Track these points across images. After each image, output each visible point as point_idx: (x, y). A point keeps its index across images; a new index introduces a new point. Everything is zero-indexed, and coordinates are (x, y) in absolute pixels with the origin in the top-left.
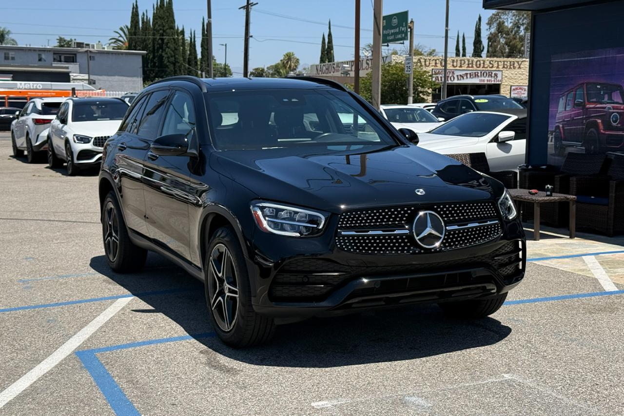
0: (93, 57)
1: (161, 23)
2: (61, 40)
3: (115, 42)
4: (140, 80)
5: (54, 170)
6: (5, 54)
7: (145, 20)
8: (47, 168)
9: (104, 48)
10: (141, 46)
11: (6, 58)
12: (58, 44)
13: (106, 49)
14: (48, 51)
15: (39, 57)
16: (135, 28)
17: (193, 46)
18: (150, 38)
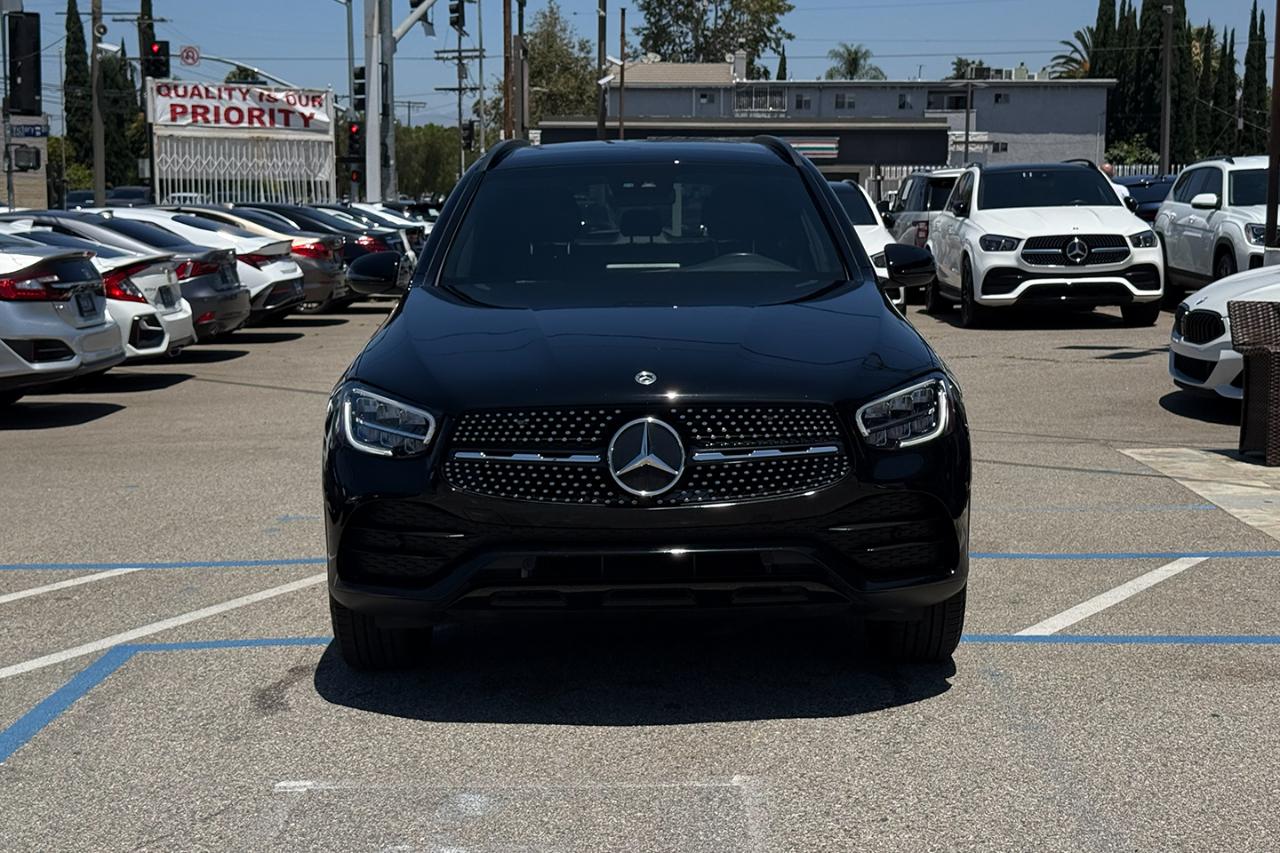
0: (1007, 96)
1: (1156, 18)
2: (961, 65)
3: (1064, 63)
4: (1100, 141)
5: (936, 318)
6: (837, 96)
7: (1126, 14)
8: (921, 312)
9: (1032, 77)
10: (1115, 68)
11: (839, 105)
12: (955, 72)
13: (1036, 79)
14: (918, 87)
15: (900, 100)
16: (1106, 31)
17: (1227, 63)
18: (1133, 51)
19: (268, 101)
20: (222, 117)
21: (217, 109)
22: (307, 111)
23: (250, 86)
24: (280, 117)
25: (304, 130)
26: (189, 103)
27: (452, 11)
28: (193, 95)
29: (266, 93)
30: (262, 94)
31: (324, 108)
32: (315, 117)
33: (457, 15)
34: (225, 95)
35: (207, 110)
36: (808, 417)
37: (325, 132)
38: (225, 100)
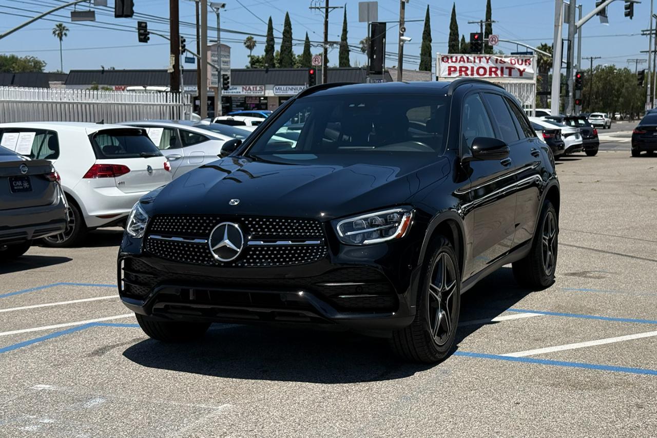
19: (500, 63)
20: (475, 72)
21: (472, 68)
22: (522, 68)
23: (491, 55)
24: (506, 71)
25: (519, 78)
26: (458, 65)
27: (626, 8)
28: (460, 61)
29: (499, 59)
30: (497, 59)
31: (531, 66)
32: (526, 71)
33: (629, 10)
34: (477, 61)
35: (467, 68)
36: (308, 225)
37: (531, 78)
38: (477, 63)
